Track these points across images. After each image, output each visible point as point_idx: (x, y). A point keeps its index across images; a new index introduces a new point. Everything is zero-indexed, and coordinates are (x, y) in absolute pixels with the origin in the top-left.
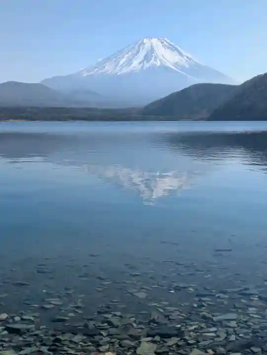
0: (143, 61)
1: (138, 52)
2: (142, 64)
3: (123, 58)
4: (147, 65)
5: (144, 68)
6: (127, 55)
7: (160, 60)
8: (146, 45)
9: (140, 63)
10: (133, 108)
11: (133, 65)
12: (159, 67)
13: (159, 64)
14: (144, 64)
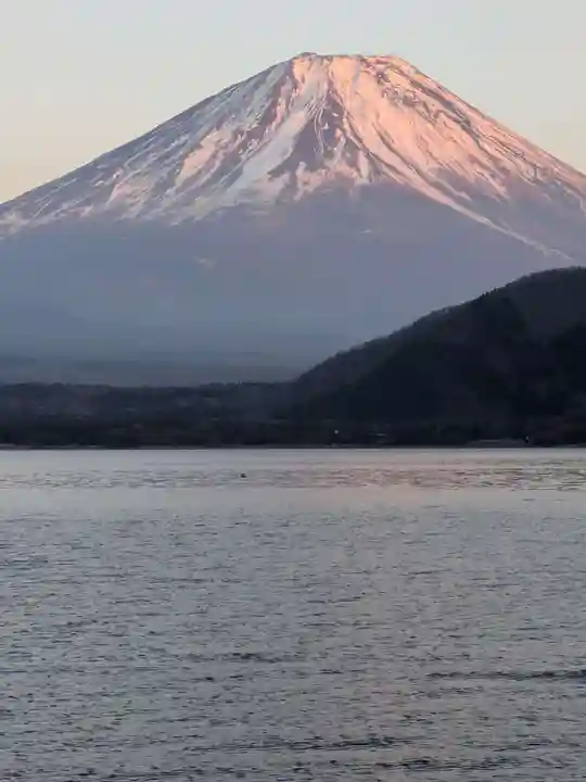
0: (288, 166)
1: (268, 118)
2: (286, 176)
3: (198, 146)
4: (309, 180)
5: (298, 197)
6: (214, 136)
7: (373, 159)
8: (303, 90)
9: (276, 173)
10: (248, 385)
11: (240, 184)
12: (364, 188)
13: (363, 174)
14: (294, 178)
